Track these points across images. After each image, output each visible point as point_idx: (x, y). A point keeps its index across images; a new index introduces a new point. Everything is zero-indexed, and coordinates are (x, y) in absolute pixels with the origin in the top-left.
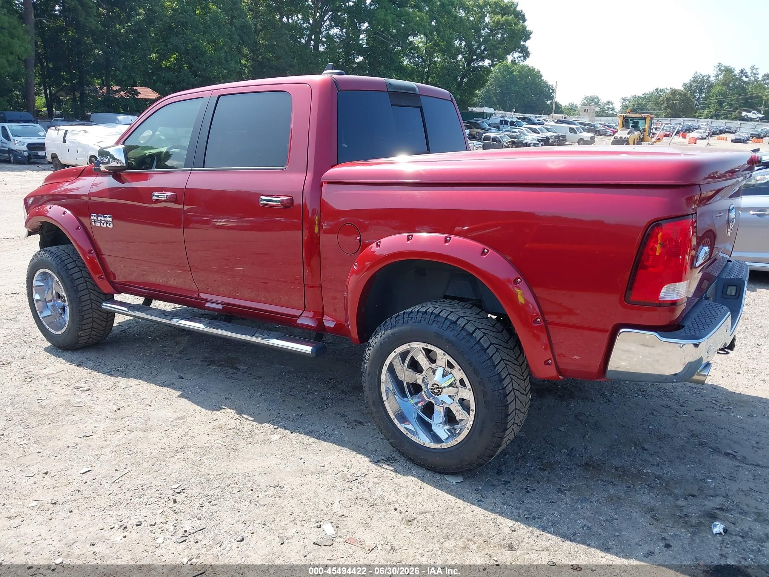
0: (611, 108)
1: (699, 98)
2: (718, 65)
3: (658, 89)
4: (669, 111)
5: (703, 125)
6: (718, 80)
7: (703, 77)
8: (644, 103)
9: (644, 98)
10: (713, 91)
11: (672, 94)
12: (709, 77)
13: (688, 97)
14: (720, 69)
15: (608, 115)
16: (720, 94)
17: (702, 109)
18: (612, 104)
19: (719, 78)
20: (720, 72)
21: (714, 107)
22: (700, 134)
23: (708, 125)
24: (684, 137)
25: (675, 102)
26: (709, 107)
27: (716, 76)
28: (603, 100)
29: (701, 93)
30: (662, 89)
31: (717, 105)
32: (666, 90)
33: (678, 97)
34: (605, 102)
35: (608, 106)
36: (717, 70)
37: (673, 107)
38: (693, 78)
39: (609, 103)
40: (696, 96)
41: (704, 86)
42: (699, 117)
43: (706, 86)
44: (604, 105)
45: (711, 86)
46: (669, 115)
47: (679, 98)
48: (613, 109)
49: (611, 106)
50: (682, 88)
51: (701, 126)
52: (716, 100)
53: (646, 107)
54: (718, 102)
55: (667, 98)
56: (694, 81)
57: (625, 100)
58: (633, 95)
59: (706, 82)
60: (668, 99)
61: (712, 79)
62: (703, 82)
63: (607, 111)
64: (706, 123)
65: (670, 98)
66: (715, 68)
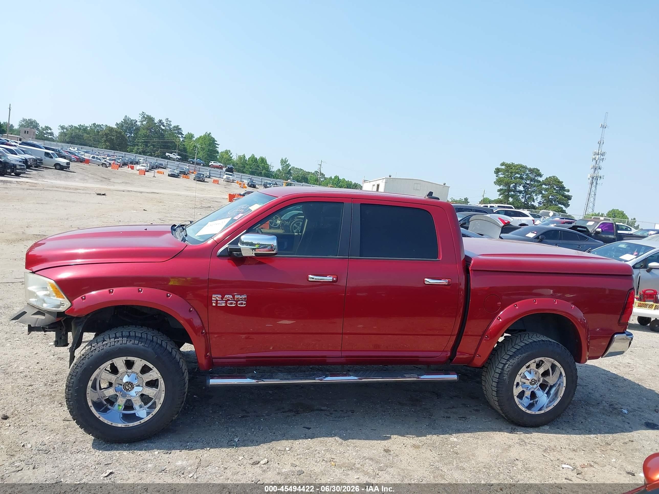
0: (50, 133)
1: (129, 136)
2: (142, 113)
3: (95, 124)
4: (108, 144)
5: (140, 159)
6: (143, 125)
7: (132, 121)
8: (81, 133)
9: (80, 129)
10: (140, 133)
11: (109, 131)
12: (137, 121)
13: (122, 135)
14: (144, 117)
15: (47, 139)
16: (145, 136)
17: (132, 146)
18: (51, 129)
19: (144, 123)
20: (144, 119)
21: (142, 145)
22: (144, 168)
23: (144, 159)
24: (132, 168)
25: (112, 137)
26: (137, 145)
27: (141, 122)
28: (42, 125)
29: (131, 133)
30: (98, 124)
31: (144, 144)
32: (102, 126)
33: (114, 134)
34: (44, 127)
35: (47, 131)
36: (141, 117)
37: (111, 141)
38: (124, 120)
39: (47, 128)
40: (127, 135)
41: (133, 128)
42: (131, 151)
43: (134, 128)
44: (43, 129)
45: (138, 129)
46: (108, 148)
47: (116, 135)
48: (52, 134)
49: (49, 131)
50: (116, 127)
51: (140, 160)
52: (143, 141)
53: (82, 137)
54: (144, 142)
55: (106, 133)
56: (125, 122)
57: (63, 128)
58: (70, 125)
59: (134, 125)
60: (106, 135)
61: (139, 123)
62: (132, 125)
63: (46, 136)
64: (143, 159)
65: (108, 134)
66: (140, 116)
